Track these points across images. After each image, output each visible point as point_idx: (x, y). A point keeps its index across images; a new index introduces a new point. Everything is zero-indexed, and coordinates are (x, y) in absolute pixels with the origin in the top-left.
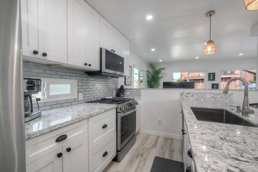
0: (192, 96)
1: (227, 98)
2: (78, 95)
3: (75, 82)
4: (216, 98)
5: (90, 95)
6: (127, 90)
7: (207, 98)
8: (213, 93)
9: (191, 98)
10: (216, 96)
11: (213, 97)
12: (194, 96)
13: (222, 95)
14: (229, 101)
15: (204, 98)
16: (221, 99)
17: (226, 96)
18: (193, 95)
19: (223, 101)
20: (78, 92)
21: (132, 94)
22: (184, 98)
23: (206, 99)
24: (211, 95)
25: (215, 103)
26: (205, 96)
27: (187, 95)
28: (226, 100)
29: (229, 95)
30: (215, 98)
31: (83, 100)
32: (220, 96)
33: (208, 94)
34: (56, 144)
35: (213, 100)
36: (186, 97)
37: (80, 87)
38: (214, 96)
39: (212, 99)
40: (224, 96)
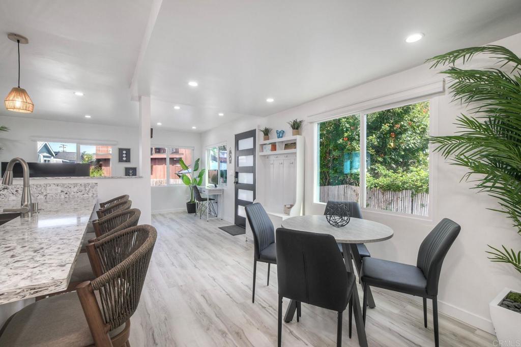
0: (15, 193)
1: (88, 191)
4: (68, 193)
7: (50, 195)
8: (63, 184)
9: (13, 197)
10: (69, 190)
11: (62, 191)
13: (80, 186)
14: (92, 196)
15: (45, 194)
16: (78, 194)
17: (87, 189)
18: (17, 191)
19: (82, 196)
23: (48, 197)
24: (60, 189)
25: (67, 202)
26: (46, 190)
27: (3, 192)
28: (87, 195)
29: (91, 187)
30: (66, 193)
32: (75, 189)
33: (53, 187)
35: (63, 197)
38: (66, 190)
39: (62, 195)
40: (83, 188)
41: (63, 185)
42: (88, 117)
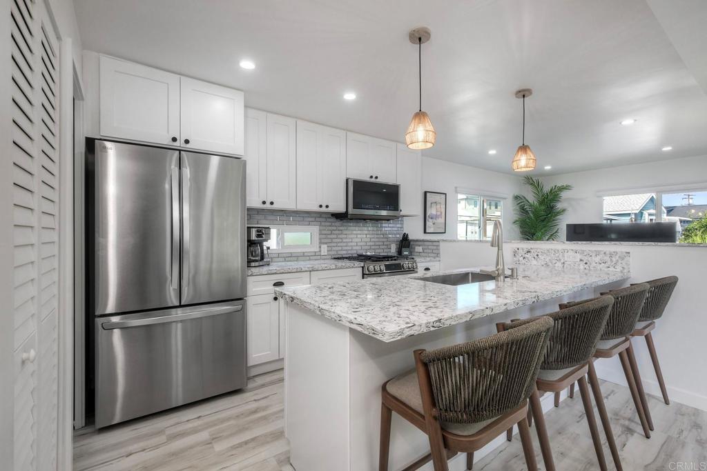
0: (536, 257)
1: (616, 264)
2: (320, 247)
3: (315, 229)
4: (589, 263)
5: (340, 248)
6: (417, 243)
7: (568, 263)
8: (582, 250)
9: (534, 262)
10: (590, 259)
11: (581, 260)
12: (540, 256)
13: (604, 255)
14: (621, 271)
15: (562, 261)
16: (601, 266)
17: (614, 259)
18: (537, 255)
19: (606, 270)
20: (320, 243)
21: (425, 251)
22: (519, 260)
23: (565, 266)
24: (579, 256)
25: (587, 274)
26: (564, 257)
27: (526, 256)
28: (614, 269)
29: (619, 257)
30: (586, 263)
31: (328, 255)
32: (597, 259)
33: (571, 253)
34: (273, 287)
35: (582, 267)
36: (524, 258)
37: (324, 236)
38: (585, 259)
39: (581, 265)
40: (607, 258)
41: (583, 252)
42: (667, 149)
